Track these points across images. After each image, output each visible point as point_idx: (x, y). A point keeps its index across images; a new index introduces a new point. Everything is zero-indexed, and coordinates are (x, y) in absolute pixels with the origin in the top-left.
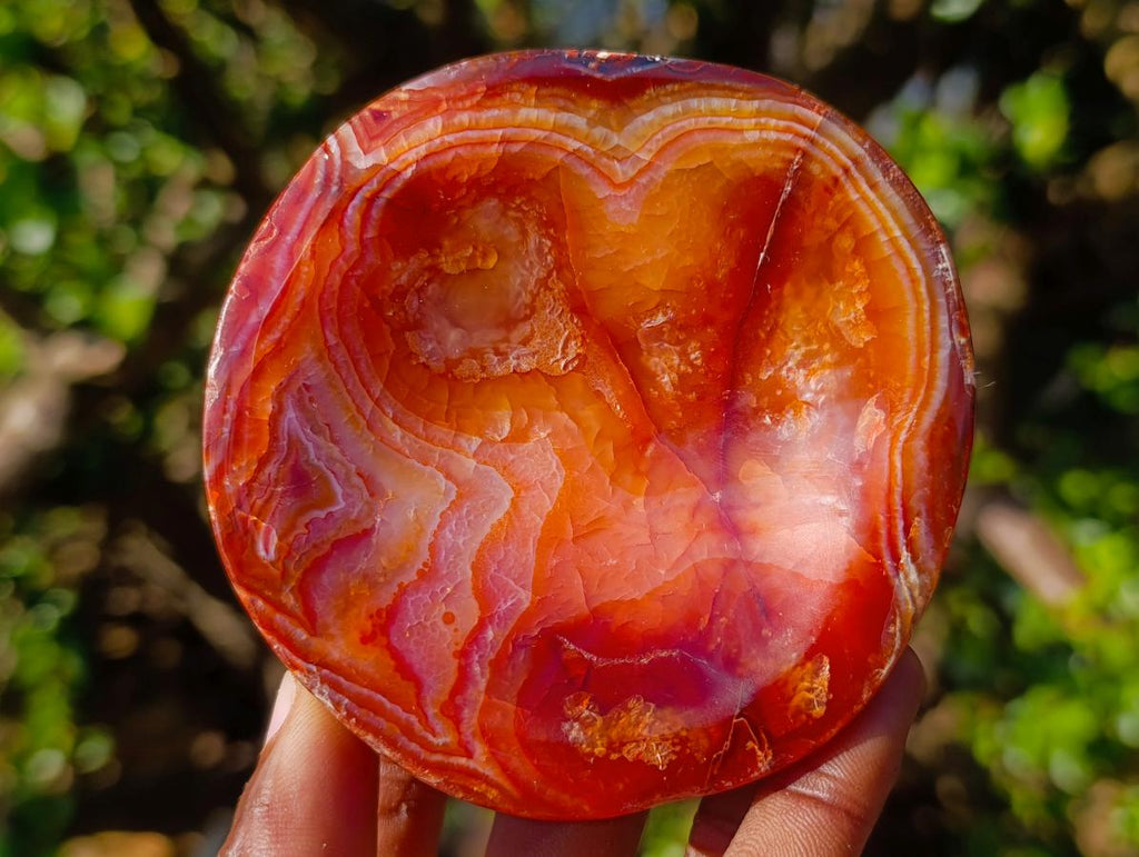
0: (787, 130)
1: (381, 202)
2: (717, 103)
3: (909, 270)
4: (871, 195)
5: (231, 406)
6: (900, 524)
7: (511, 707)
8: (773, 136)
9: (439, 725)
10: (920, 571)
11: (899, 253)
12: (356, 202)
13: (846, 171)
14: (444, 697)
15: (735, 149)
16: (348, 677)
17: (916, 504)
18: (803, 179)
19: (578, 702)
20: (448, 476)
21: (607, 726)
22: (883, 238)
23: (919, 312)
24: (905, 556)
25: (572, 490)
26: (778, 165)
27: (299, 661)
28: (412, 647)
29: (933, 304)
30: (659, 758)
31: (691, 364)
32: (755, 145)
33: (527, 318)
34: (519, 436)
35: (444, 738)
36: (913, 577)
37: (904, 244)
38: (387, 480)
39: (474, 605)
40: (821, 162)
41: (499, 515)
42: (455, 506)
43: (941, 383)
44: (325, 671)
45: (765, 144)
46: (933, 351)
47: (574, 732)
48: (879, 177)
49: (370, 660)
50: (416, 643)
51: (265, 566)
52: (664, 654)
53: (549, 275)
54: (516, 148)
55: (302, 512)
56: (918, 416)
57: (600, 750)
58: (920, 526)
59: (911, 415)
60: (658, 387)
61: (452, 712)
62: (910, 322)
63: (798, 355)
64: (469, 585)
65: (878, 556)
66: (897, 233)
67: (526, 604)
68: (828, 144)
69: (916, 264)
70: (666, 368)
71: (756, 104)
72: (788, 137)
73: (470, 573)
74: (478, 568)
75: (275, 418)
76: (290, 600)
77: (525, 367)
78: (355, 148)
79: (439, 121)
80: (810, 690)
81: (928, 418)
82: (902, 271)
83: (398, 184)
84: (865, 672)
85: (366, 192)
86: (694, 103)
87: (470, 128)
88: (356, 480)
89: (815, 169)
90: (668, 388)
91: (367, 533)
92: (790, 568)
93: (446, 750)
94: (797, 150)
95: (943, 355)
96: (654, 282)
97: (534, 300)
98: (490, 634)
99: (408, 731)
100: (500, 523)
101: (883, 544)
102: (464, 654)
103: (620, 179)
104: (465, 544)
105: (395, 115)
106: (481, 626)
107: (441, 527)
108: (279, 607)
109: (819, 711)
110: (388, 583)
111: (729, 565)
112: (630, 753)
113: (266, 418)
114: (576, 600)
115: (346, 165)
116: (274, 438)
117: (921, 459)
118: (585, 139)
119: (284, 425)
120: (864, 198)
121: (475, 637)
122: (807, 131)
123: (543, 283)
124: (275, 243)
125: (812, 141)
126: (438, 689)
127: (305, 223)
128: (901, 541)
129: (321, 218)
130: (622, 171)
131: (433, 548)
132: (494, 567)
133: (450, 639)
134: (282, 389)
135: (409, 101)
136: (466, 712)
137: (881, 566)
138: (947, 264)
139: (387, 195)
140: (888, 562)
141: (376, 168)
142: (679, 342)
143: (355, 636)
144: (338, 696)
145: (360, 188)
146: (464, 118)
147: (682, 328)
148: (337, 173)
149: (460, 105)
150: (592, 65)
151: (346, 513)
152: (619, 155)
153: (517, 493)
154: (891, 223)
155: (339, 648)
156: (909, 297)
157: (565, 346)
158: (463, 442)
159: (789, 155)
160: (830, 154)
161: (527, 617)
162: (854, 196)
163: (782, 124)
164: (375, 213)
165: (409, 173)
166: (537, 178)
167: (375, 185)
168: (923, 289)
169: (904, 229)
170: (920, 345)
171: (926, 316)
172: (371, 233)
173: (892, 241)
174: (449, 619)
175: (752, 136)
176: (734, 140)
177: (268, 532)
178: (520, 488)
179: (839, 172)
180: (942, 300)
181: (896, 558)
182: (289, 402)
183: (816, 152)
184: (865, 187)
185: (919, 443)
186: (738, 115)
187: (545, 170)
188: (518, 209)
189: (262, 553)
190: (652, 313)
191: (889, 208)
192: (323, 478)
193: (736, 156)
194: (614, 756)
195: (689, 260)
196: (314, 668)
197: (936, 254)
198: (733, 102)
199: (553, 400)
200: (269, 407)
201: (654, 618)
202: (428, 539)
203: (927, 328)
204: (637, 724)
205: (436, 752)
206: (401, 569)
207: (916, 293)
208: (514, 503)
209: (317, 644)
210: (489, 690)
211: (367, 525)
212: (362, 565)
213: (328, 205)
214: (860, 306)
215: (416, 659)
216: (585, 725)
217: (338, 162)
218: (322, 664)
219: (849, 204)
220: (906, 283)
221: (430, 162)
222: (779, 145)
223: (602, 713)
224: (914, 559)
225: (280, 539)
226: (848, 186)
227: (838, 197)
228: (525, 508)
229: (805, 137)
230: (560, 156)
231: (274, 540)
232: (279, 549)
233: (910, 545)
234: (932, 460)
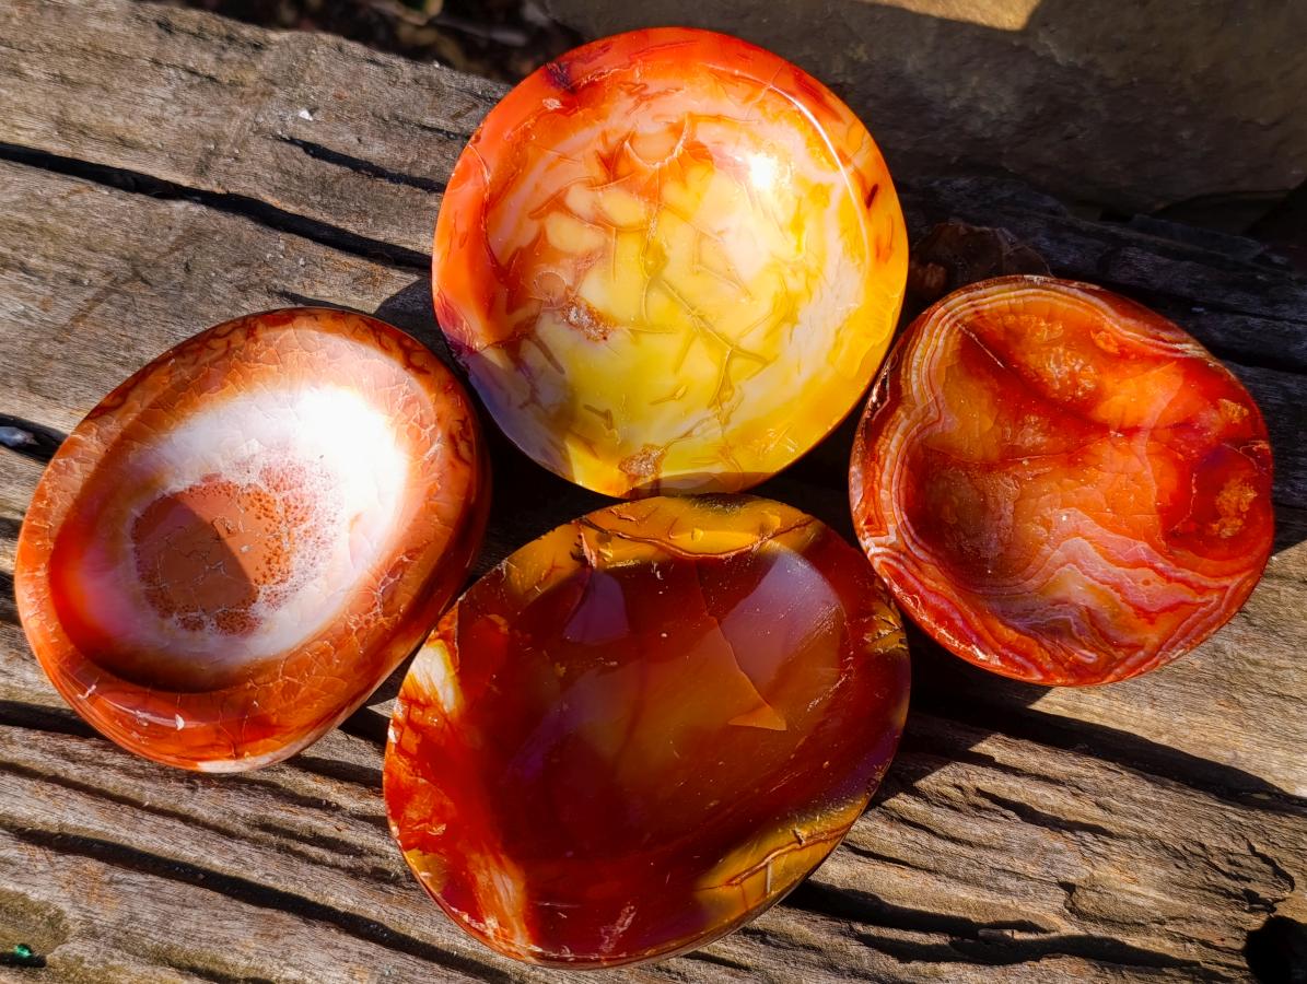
0: (943, 325)
1: (915, 536)
2: (918, 353)
3: (1034, 295)
4: (989, 299)
5: (1005, 651)
6: (1161, 343)
7: (1205, 561)
8: (944, 332)
9: (1207, 598)
10: (1187, 342)
11: (1023, 296)
12: (912, 548)
13: (973, 306)
14: (1192, 591)
15: (944, 353)
16: (1171, 636)
17: (1154, 332)
18: (971, 327)
19: (1211, 528)
20: (1062, 565)
21: (1227, 516)
22: (1013, 301)
23: (1055, 298)
24: (1177, 346)
25: (1084, 507)
26: (960, 336)
27: (1155, 660)
28: (1160, 602)
29: (1054, 290)
30: (1251, 495)
31: (1036, 423)
32: (946, 343)
33: (985, 497)
34: (1047, 524)
35: (1215, 597)
36: (1189, 346)
37: (1019, 292)
38: (1059, 595)
39: (1139, 570)
40: (965, 316)
41: (1090, 548)
42: (1080, 567)
43: (1095, 300)
44: (1164, 647)
45: (946, 338)
46: (1079, 298)
47: (1227, 532)
48: (981, 292)
49: (1165, 624)
50: (1158, 599)
51: (1099, 661)
52: (1193, 481)
53: (967, 475)
54: (907, 459)
55: (1073, 637)
56: (1109, 317)
57: (1239, 522)
58: (1164, 335)
59: (1107, 319)
60: (1041, 445)
61: (1202, 590)
62: (1060, 304)
63: (1053, 366)
64: (1128, 570)
65: (1175, 359)
66: (1012, 294)
67: (1146, 546)
68: (957, 309)
69: (1031, 291)
70: (1033, 435)
71: (925, 335)
72: (947, 326)
73: (1122, 569)
74: (1119, 564)
75: (1016, 629)
76: (1120, 654)
77: (1011, 508)
78: (883, 539)
79: (882, 491)
80: (1234, 412)
81: (1111, 312)
82: (1033, 298)
83: (908, 524)
84: (1230, 384)
85: (909, 542)
86: (915, 364)
87: (892, 477)
88: (1057, 607)
89: (967, 320)
90: (1045, 441)
91: (1088, 609)
92: (1165, 405)
93: (1222, 599)
94: (955, 325)
95: (1080, 294)
96: (989, 424)
97: (978, 490)
98: (1160, 565)
99: (1206, 615)
100: (1095, 548)
101: (1169, 354)
102: (1169, 579)
103: (936, 417)
104: (1101, 568)
105: (873, 512)
106: (1156, 570)
107: (1091, 576)
108: (1123, 661)
109: (1246, 411)
110: (1120, 607)
111: (1153, 437)
112: (1245, 508)
113: (1017, 635)
114: (1151, 520)
115: (891, 546)
116: (1029, 635)
117: (1131, 322)
118: (915, 423)
119: (1022, 628)
120: (990, 303)
121: (1160, 572)
122: (947, 317)
123: (971, 480)
124: (922, 599)
125: (953, 316)
126: (1188, 595)
127: (916, 578)
128: (1170, 346)
129: (915, 570)
130: (933, 414)
131: (1102, 583)
132: (1120, 556)
133: (1159, 585)
134: (1003, 623)
135: (867, 502)
136: (1203, 583)
137: (1178, 359)
138: (1035, 278)
139: (912, 532)
140: (1178, 355)
141: (897, 532)
142: (1022, 425)
143: (1149, 626)
144: (1178, 646)
145: (906, 544)
146: (885, 478)
147: (1016, 420)
148: (894, 553)
149: (877, 478)
150: (878, 405)
151: (1075, 616)
152: (926, 411)
153: (1079, 535)
154: (1006, 295)
155: (1152, 637)
156: (1046, 300)
157: (1006, 483)
158: (1045, 553)
159: (956, 330)
160: (961, 310)
161: (1154, 546)
162: (988, 307)
163: (939, 326)
164: (920, 542)
165: (905, 518)
166: (923, 457)
167: (906, 536)
168: (1045, 292)
169: (1011, 290)
170: (1073, 303)
171: (1059, 295)
172: (930, 549)
173: (1016, 297)
174: (1147, 583)
175: (941, 342)
176: (940, 351)
177: (1080, 654)
178: (1077, 533)
179: (973, 309)
180: (1053, 286)
181: (1177, 351)
182: (1009, 621)
183: (959, 316)
184: (984, 300)
185: (1123, 320)
186: (927, 347)
187: (920, 452)
188: (934, 474)
189: (1091, 661)
190: (1004, 433)
191: (998, 293)
192: (1053, 621)
193: (948, 355)
194: (1245, 517)
195: (985, 401)
196: (1160, 653)
197: (1029, 281)
198: (921, 345)
199: (1033, 501)
200: (1011, 631)
201: (1171, 481)
202: (1097, 584)
203: (1065, 297)
204: (1229, 501)
205: (1220, 605)
206: (1112, 600)
207: (1046, 296)
208: (1085, 538)
209: (1148, 648)
210: (1193, 570)
211: (1083, 609)
212: (1107, 615)
213: (909, 563)
214: (1043, 324)
215: (1168, 601)
216: (1224, 526)
217: (888, 550)
218: (1159, 648)
219: (991, 309)
220: (1039, 298)
221: (902, 503)
222: (950, 332)
223: (1220, 517)
224: (1180, 343)
225: (1085, 648)
226: (981, 308)
227: (985, 314)
228: (1089, 534)
229: (949, 319)
230: (917, 440)
231: (1085, 652)
232: (1091, 651)
233: (1171, 342)
234: (1133, 317)
